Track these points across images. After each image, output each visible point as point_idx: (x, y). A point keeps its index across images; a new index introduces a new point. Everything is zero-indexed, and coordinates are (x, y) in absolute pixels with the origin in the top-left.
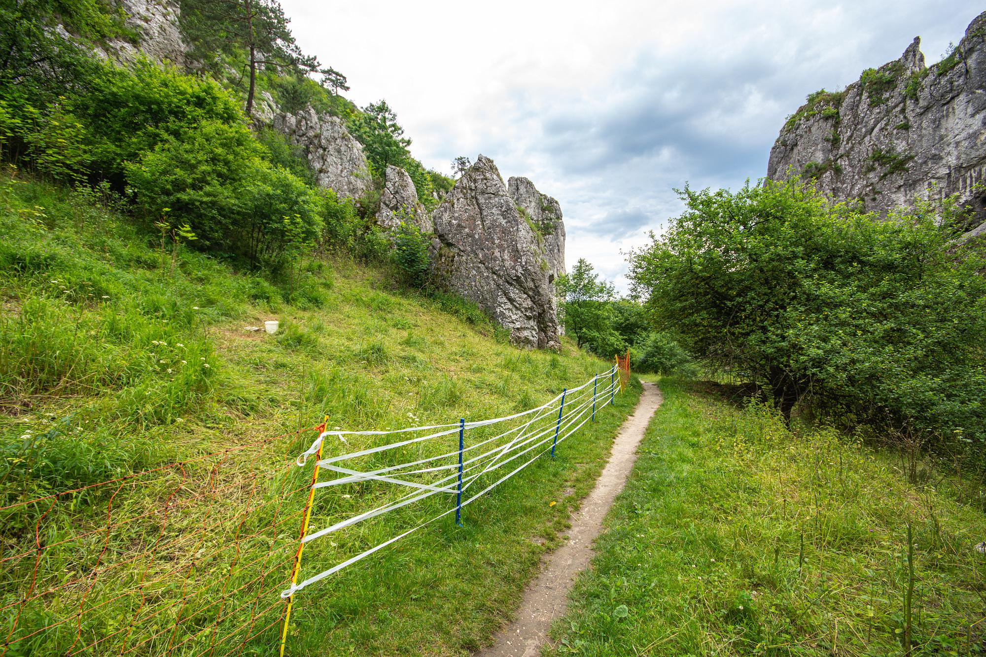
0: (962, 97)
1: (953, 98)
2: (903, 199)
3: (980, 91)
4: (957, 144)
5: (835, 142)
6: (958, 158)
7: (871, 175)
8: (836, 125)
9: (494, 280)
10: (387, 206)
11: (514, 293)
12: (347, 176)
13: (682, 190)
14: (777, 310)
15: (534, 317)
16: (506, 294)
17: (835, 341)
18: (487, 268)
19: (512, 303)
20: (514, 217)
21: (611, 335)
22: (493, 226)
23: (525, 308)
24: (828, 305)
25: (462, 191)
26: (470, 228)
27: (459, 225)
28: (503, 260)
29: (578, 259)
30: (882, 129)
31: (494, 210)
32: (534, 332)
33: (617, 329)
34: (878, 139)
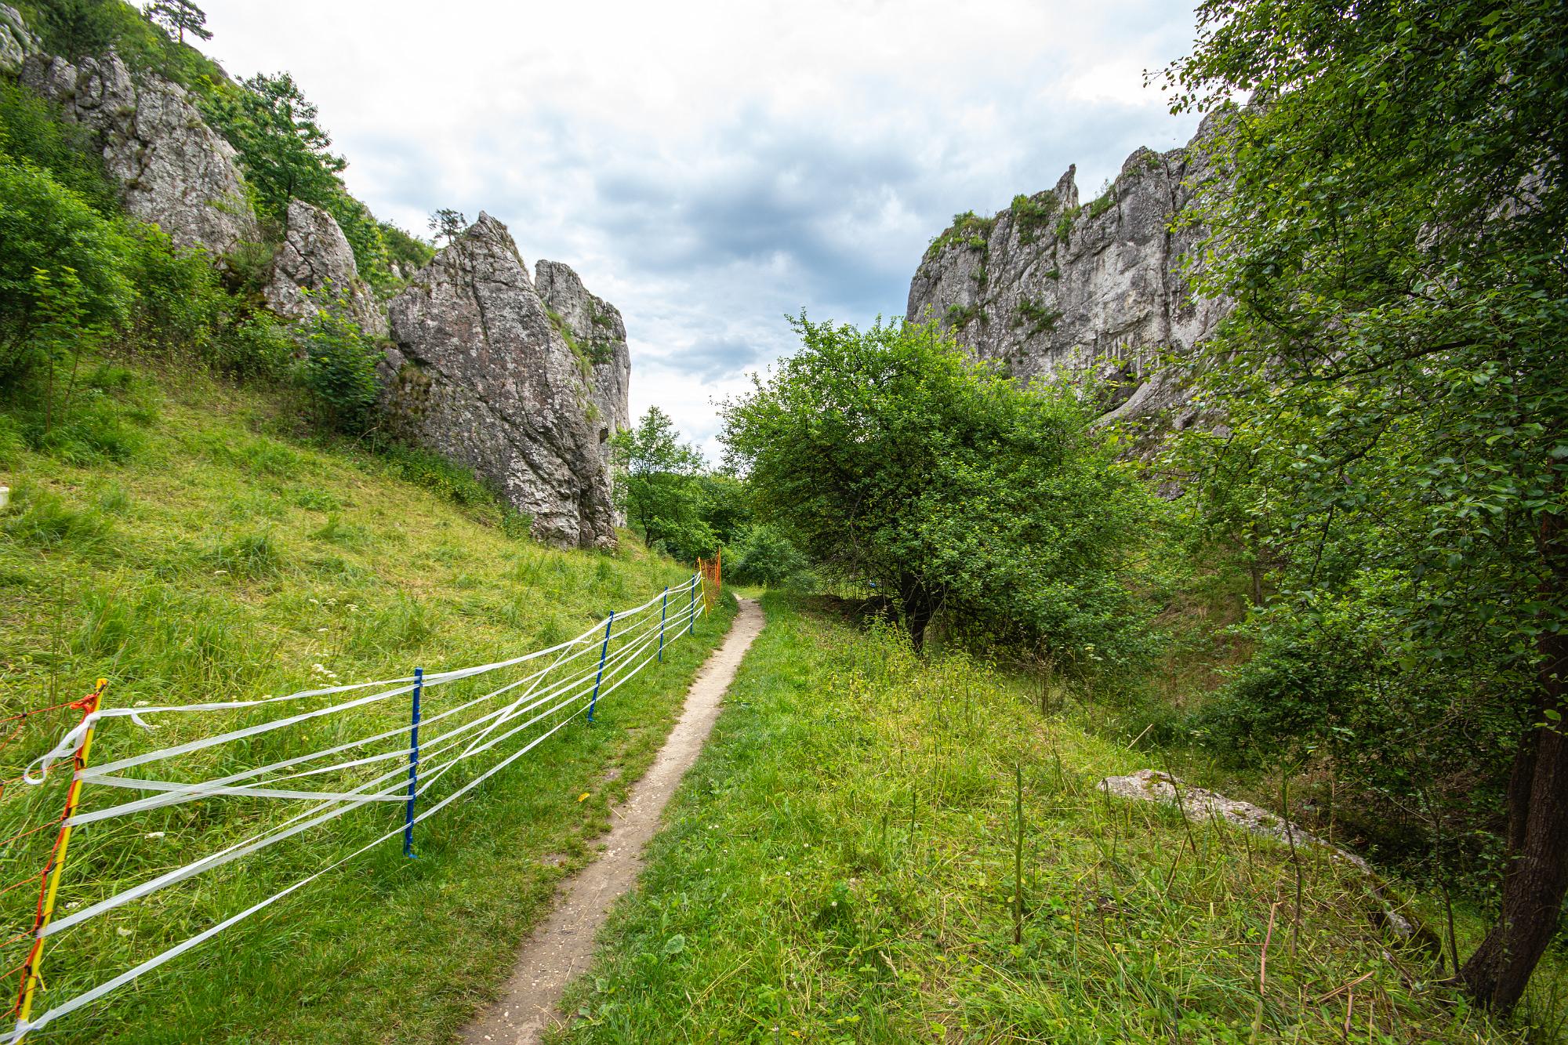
0: (1113, 249)
1: (1104, 248)
2: (1049, 365)
3: (1131, 244)
4: (1105, 304)
5: (982, 282)
6: (1105, 322)
7: (1019, 331)
8: (984, 260)
9: (504, 431)
10: (290, 276)
11: (540, 453)
12: (196, 206)
13: (798, 319)
14: (910, 496)
15: (574, 497)
16: (525, 456)
17: (972, 540)
18: (492, 410)
19: (535, 472)
20: (542, 328)
21: (697, 527)
22: (505, 338)
23: (559, 481)
24: (965, 492)
25: (446, 271)
26: (461, 337)
27: (440, 330)
28: (521, 399)
29: (648, 407)
30: (1031, 275)
31: (506, 312)
32: (573, 521)
33: (706, 518)
34: (1027, 287)
